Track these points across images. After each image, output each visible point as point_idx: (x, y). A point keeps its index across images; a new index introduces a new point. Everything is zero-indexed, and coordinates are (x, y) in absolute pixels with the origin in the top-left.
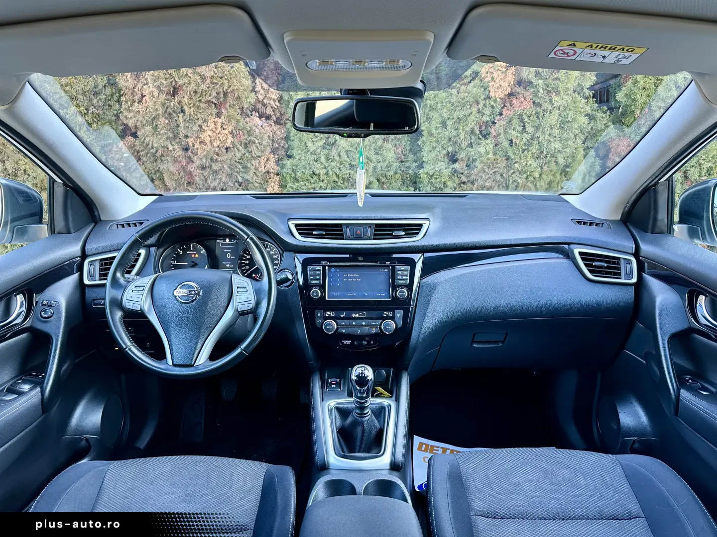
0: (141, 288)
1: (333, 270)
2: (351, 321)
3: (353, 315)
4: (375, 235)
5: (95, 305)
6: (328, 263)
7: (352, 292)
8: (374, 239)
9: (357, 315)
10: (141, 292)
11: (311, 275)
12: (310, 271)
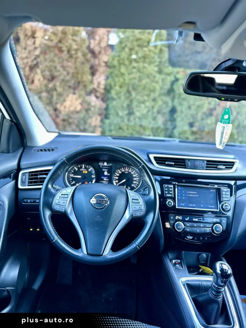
0: (65, 196)
1: (180, 188)
2: (193, 223)
3: (194, 220)
4: (207, 167)
5: (24, 202)
6: (177, 183)
7: (193, 203)
8: (206, 169)
9: (196, 220)
10: (66, 198)
11: (166, 191)
12: (166, 188)
